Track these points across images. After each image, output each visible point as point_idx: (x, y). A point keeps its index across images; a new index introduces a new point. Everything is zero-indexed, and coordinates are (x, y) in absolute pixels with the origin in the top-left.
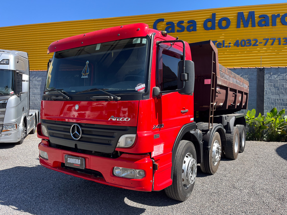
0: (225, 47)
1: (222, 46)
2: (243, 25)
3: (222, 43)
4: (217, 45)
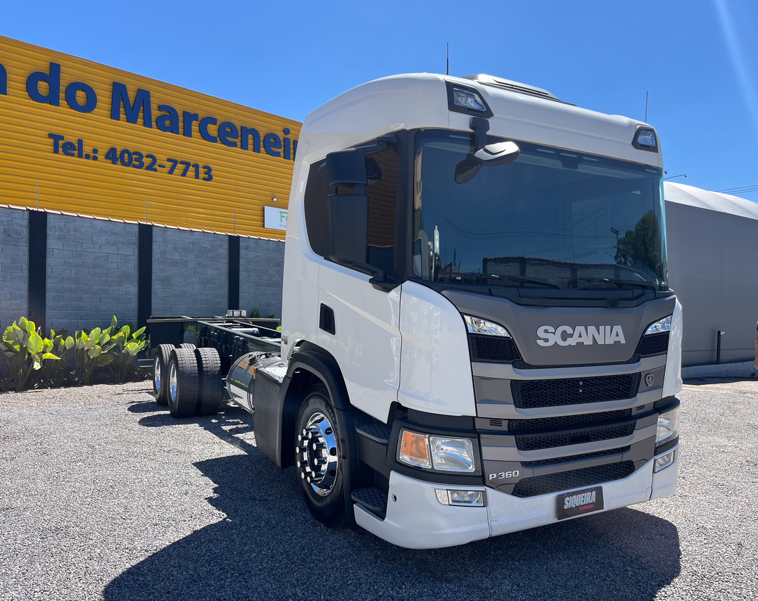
0: (84, 157)
1: (76, 152)
2: (125, 116)
3: (76, 145)
4: (65, 146)
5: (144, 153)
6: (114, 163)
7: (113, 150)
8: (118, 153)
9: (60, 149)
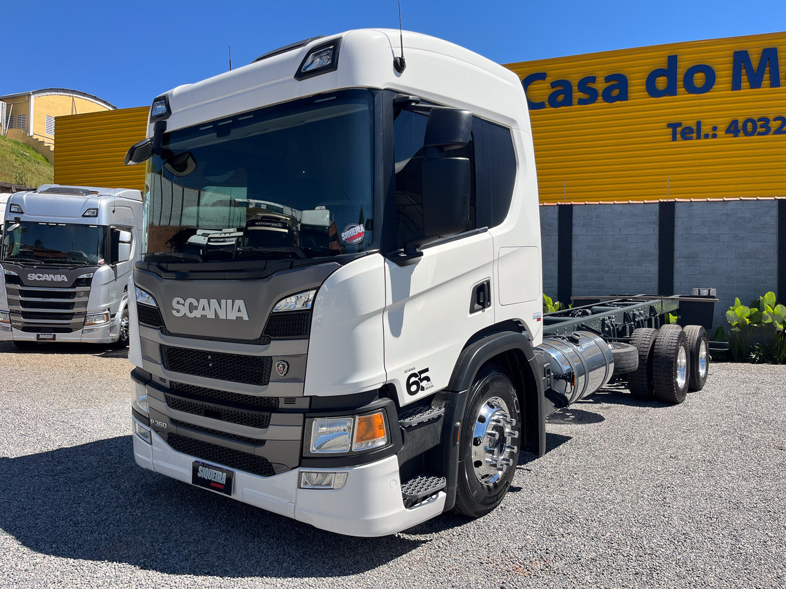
0: (702, 137)
1: (695, 135)
2: (747, 83)
3: (695, 128)
4: (683, 132)
5: (771, 117)
6: (736, 135)
7: (735, 122)
8: (740, 124)
9: (679, 136)
